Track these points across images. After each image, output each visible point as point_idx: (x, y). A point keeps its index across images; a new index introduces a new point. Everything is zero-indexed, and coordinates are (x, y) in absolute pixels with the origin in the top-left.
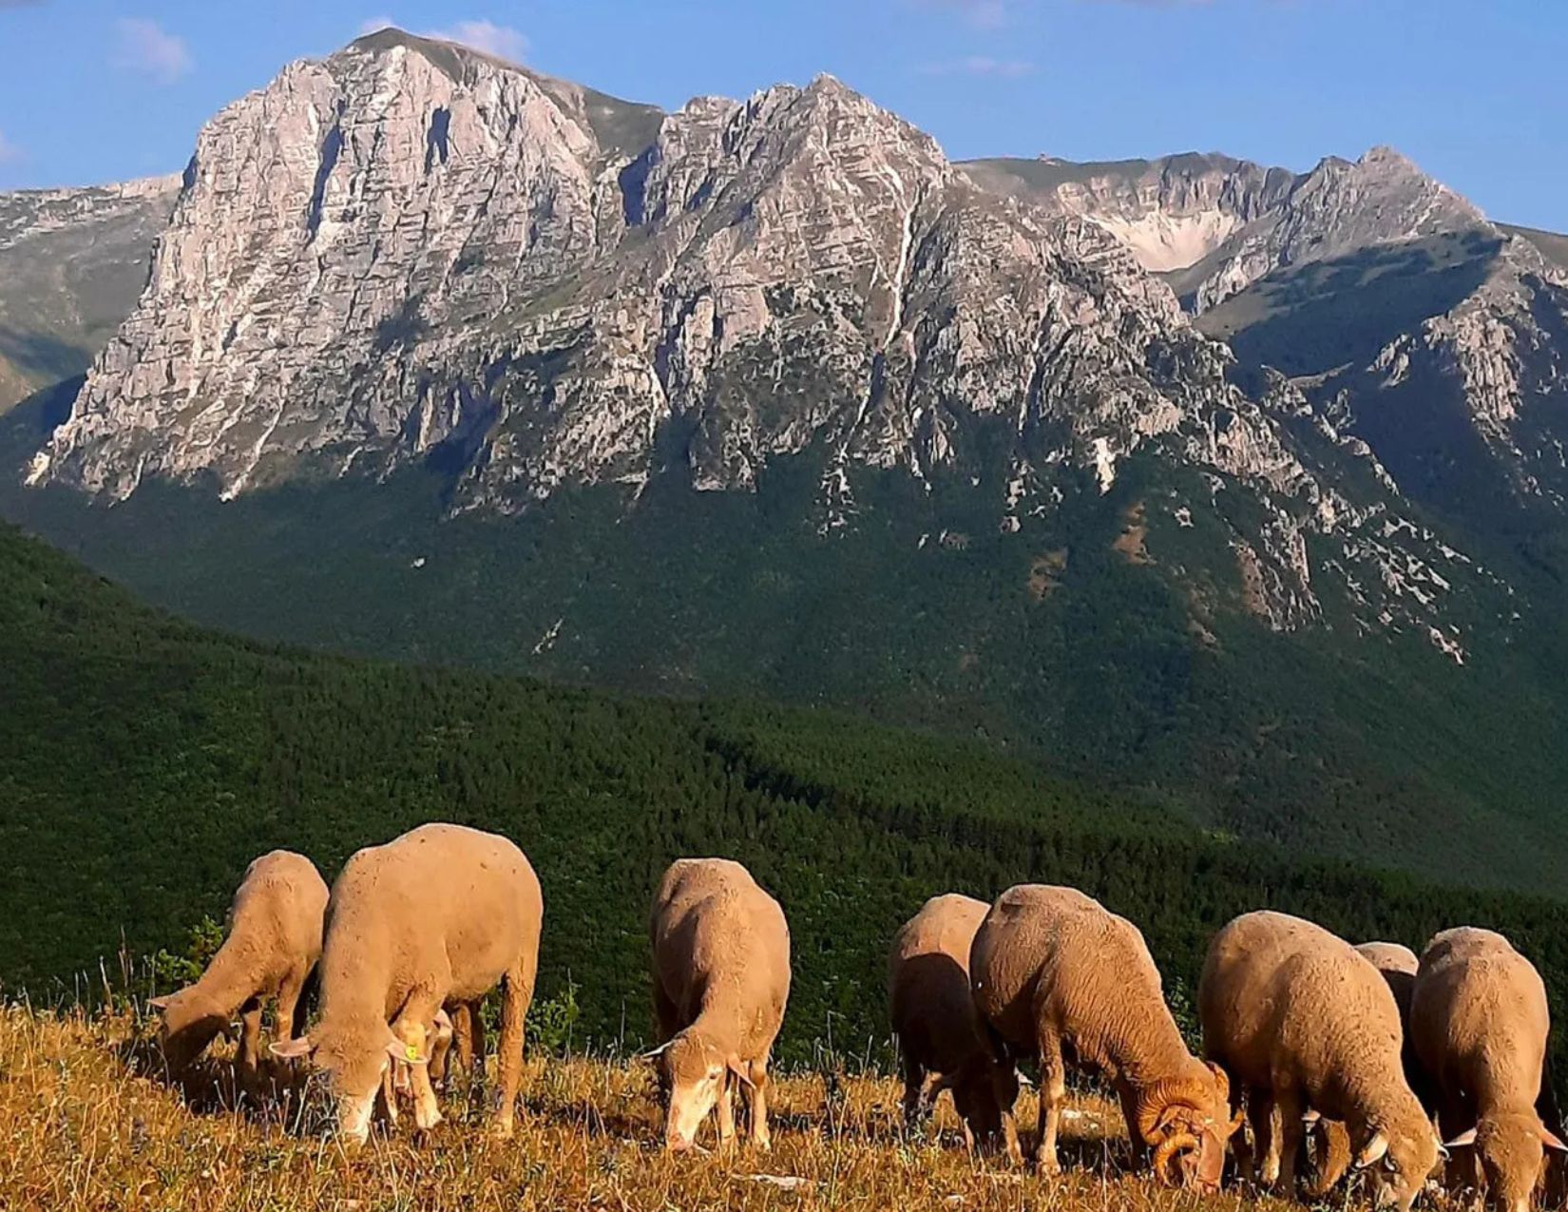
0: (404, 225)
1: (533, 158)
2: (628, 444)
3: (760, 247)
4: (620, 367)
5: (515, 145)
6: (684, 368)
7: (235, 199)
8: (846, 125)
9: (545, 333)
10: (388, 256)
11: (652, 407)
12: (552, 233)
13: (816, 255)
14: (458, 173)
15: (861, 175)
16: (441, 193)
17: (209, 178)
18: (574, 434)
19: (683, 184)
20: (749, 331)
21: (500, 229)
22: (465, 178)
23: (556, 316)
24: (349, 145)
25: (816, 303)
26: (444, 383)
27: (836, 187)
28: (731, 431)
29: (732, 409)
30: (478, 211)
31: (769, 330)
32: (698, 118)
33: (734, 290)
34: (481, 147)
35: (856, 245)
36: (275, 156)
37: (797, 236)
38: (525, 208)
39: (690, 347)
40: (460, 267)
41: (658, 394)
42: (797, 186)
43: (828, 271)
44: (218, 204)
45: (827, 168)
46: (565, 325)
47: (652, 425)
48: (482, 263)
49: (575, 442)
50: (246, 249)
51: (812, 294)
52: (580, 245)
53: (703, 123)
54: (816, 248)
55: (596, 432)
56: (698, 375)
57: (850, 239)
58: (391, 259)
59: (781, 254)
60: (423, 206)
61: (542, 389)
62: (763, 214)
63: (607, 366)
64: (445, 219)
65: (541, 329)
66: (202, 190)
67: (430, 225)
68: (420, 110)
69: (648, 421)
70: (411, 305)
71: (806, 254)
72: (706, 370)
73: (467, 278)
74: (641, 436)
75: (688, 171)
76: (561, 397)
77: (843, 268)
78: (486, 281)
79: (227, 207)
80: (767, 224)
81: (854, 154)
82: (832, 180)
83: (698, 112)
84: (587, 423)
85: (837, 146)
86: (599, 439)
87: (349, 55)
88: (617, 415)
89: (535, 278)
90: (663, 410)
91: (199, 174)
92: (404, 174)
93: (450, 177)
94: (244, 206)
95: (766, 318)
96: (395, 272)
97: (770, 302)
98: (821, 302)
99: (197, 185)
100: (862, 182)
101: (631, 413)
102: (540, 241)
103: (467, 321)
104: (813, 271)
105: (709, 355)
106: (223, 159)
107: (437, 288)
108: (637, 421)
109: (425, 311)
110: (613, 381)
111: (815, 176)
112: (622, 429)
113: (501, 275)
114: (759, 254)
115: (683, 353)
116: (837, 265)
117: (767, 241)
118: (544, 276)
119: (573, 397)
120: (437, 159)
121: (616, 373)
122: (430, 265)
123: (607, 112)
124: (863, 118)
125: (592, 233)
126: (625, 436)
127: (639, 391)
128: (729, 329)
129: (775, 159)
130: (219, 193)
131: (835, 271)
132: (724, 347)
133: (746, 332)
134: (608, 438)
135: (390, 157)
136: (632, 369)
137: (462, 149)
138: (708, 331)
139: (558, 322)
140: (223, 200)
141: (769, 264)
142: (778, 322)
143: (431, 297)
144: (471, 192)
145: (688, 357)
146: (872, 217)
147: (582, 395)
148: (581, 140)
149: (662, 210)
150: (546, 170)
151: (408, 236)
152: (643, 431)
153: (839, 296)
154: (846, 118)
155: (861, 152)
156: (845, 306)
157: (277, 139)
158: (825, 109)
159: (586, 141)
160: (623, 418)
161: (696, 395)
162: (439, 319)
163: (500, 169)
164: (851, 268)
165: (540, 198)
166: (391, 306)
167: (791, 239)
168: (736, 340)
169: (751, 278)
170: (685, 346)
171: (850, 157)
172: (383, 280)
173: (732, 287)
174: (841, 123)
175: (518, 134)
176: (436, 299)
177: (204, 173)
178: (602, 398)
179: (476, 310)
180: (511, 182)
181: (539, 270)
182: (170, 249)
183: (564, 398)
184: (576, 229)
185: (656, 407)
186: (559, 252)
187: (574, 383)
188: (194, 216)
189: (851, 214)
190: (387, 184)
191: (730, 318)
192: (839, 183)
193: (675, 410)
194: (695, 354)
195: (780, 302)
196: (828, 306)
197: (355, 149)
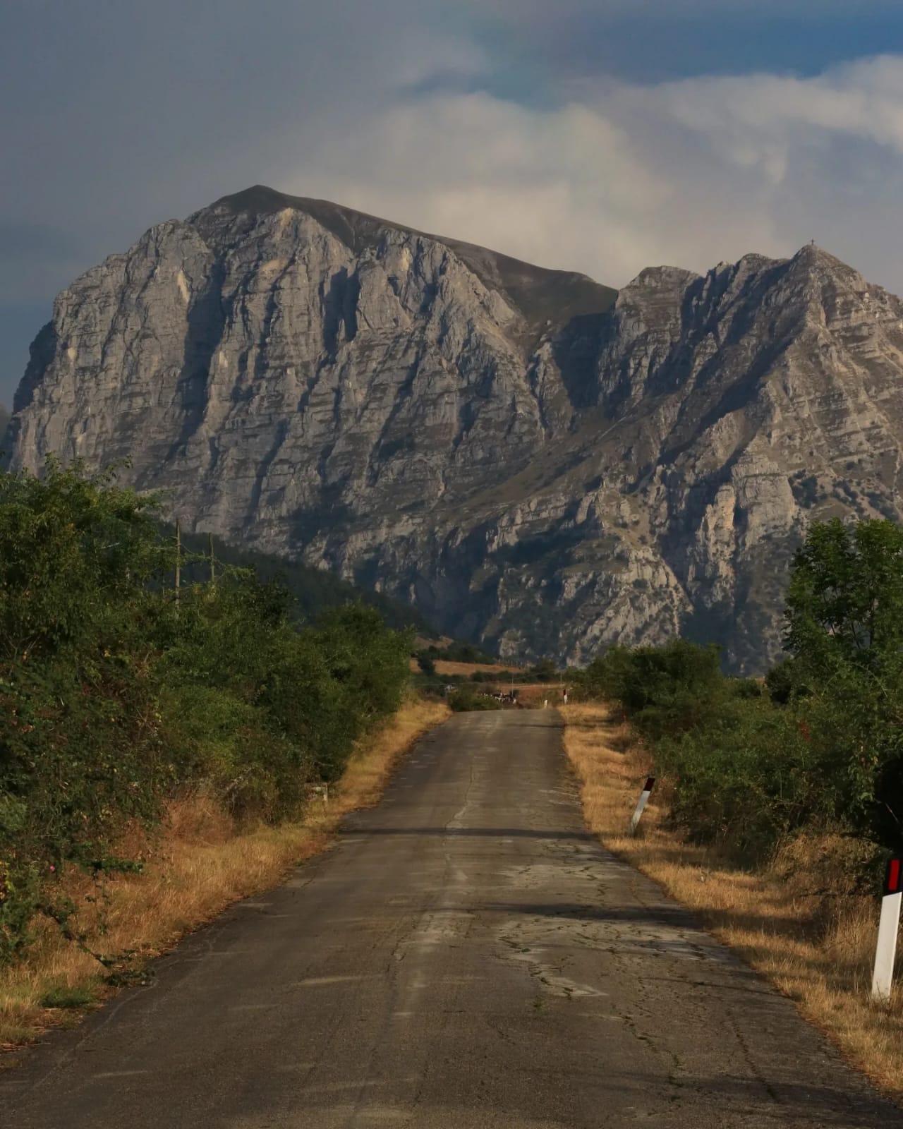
0: (314, 405)
1: (458, 333)
2: (654, 641)
3: (774, 435)
4: (637, 560)
5: (436, 319)
6: (707, 561)
7: (102, 375)
8: (845, 303)
9: (523, 523)
10: (297, 438)
11: (672, 601)
12: (491, 415)
13: (836, 442)
14: (371, 348)
15: (868, 356)
16: (353, 370)
17: (71, 353)
18: (595, 630)
19: (646, 362)
20: (777, 523)
21: (430, 410)
22: (377, 354)
23: (533, 506)
24: (239, 318)
25: (841, 491)
26: (394, 578)
27: (843, 369)
28: (772, 628)
29: (769, 605)
30: (400, 390)
31: (797, 521)
32: (654, 291)
33: (760, 480)
34: (395, 320)
35: (875, 431)
36: (143, 327)
37: (811, 422)
38: (455, 387)
39: (713, 539)
40: (386, 451)
41: (676, 589)
42: (802, 368)
43: (849, 459)
44: (83, 381)
45: (833, 348)
46: (544, 515)
47: (676, 620)
48: (412, 447)
49: (596, 638)
50: (115, 430)
51: (836, 484)
52: (526, 427)
53: (660, 296)
54: (832, 434)
55: (619, 629)
56: (725, 569)
57: (867, 424)
58: (300, 442)
59: (797, 442)
60: (335, 384)
61: (544, 582)
62: (773, 399)
63: (623, 559)
64: (360, 398)
65: (519, 520)
66: (65, 366)
67: (344, 406)
68: (316, 278)
69: (672, 617)
70: (330, 492)
71: (823, 442)
72: (733, 562)
73: (397, 464)
74: (666, 632)
75: (651, 349)
76: (570, 591)
77: (865, 456)
78: (418, 466)
79: (92, 384)
80: (778, 410)
81: (857, 333)
82: (839, 364)
83: (654, 284)
84: (609, 619)
85: (838, 325)
86: (622, 635)
87: (217, 217)
88: (640, 610)
89: (474, 463)
90: (684, 606)
91: (59, 348)
92: (304, 348)
93: (362, 354)
94: (111, 384)
95: (793, 510)
96: (306, 455)
97: (796, 492)
98: (847, 491)
99: (57, 359)
100: (870, 364)
101: (655, 609)
102: (478, 423)
103: (405, 510)
104: (832, 459)
105: (733, 548)
106: (86, 331)
107: (361, 474)
108: (661, 617)
109: (349, 498)
110: (629, 576)
111: (822, 358)
112: (647, 625)
113: (437, 459)
114: (773, 440)
115: (705, 545)
116: (857, 452)
117: (781, 426)
118: (486, 461)
119: (585, 592)
120: (342, 334)
121: (634, 567)
122: (351, 448)
123: (526, 279)
124: (861, 295)
125: (537, 414)
126: (651, 631)
127: (657, 585)
128: (755, 520)
129: (765, 338)
130: (83, 370)
131: (855, 459)
132: (750, 539)
133: (772, 524)
134: (632, 635)
135: (288, 331)
136: (648, 562)
137: (375, 323)
138: (729, 524)
139: (537, 513)
140: (87, 376)
141: (786, 452)
142: (804, 513)
143: (355, 483)
144: (390, 369)
145: (712, 550)
146: (885, 401)
147: (597, 588)
148: (504, 311)
149: (624, 389)
150: (474, 345)
151: (319, 417)
152: (669, 627)
153: (864, 485)
154: (844, 294)
155: (865, 331)
156: (871, 496)
157: (146, 310)
158: (818, 284)
159: (511, 313)
160: (647, 612)
161: (724, 590)
162: (368, 509)
163: (423, 346)
164: (872, 456)
165: (473, 377)
166: (307, 494)
167: (805, 426)
168: (762, 532)
169: (775, 467)
170: (707, 539)
171: (853, 338)
172: (292, 465)
173: (755, 476)
174: (839, 300)
175: (438, 307)
176: (360, 485)
177: (65, 347)
178: (623, 593)
179: (410, 499)
180: (436, 359)
181: (480, 455)
182: (32, 430)
183: (574, 591)
184: (520, 411)
185: (676, 603)
186: (502, 434)
187: (585, 576)
188: (58, 393)
189: (863, 397)
190: (286, 360)
191: (755, 508)
192: (846, 364)
193: (698, 605)
194: (719, 547)
195: (806, 491)
196: (854, 495)
197: (245, 322)
